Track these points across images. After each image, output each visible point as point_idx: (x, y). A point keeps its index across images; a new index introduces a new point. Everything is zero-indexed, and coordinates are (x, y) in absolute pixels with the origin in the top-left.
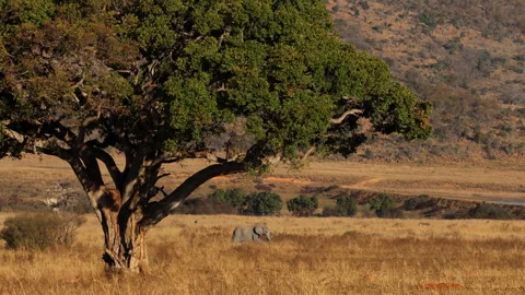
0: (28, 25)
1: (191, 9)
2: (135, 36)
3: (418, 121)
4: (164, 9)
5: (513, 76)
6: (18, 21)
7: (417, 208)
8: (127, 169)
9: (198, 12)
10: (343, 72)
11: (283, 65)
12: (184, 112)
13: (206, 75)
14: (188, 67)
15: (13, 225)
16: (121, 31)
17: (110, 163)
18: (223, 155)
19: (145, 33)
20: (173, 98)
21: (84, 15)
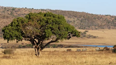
0: (25, 23)
1: (48, 20)
2: (40, 24)
3: (79, 35)
4: (44, 20)
5: (73, 24)
6: (23, 22)
7: (60, 46)
8: (38, 42)
9: (49, 20)
10: (69, 28)
11: (61, 27)
12: (47, 34)
13: (50, 29)
14: (48, 28)
15: (5, 51)
16: (38, 23)
17: (36, 42)
18: (52, 40)
19: (42, 23)
20: (46, 32)
21: (33, 21)
